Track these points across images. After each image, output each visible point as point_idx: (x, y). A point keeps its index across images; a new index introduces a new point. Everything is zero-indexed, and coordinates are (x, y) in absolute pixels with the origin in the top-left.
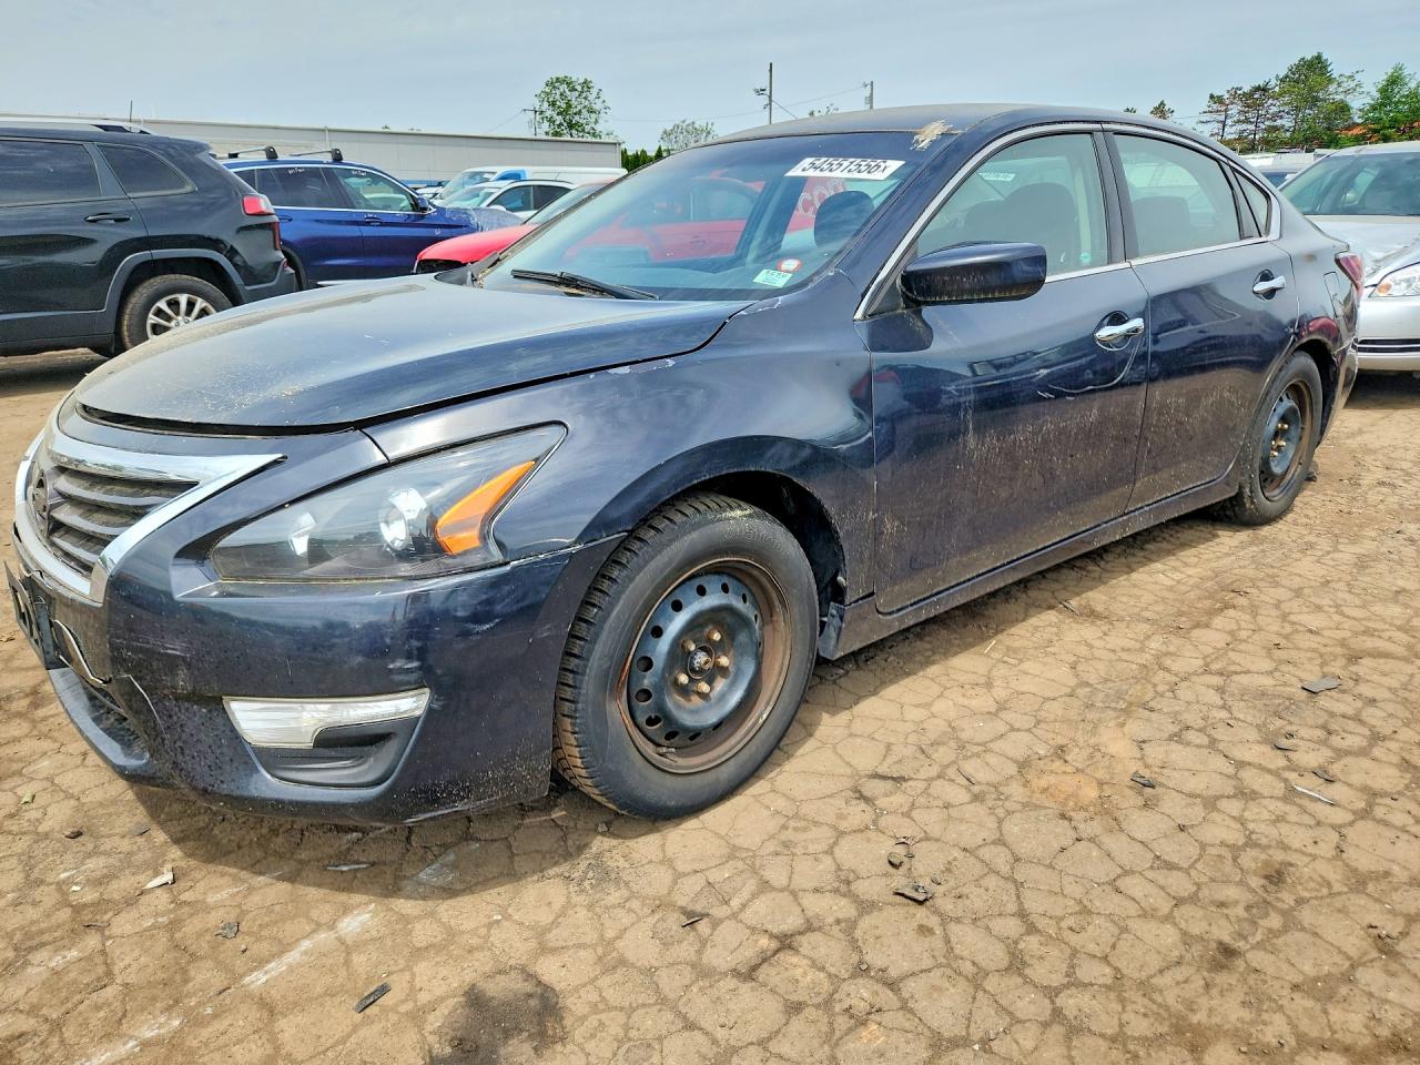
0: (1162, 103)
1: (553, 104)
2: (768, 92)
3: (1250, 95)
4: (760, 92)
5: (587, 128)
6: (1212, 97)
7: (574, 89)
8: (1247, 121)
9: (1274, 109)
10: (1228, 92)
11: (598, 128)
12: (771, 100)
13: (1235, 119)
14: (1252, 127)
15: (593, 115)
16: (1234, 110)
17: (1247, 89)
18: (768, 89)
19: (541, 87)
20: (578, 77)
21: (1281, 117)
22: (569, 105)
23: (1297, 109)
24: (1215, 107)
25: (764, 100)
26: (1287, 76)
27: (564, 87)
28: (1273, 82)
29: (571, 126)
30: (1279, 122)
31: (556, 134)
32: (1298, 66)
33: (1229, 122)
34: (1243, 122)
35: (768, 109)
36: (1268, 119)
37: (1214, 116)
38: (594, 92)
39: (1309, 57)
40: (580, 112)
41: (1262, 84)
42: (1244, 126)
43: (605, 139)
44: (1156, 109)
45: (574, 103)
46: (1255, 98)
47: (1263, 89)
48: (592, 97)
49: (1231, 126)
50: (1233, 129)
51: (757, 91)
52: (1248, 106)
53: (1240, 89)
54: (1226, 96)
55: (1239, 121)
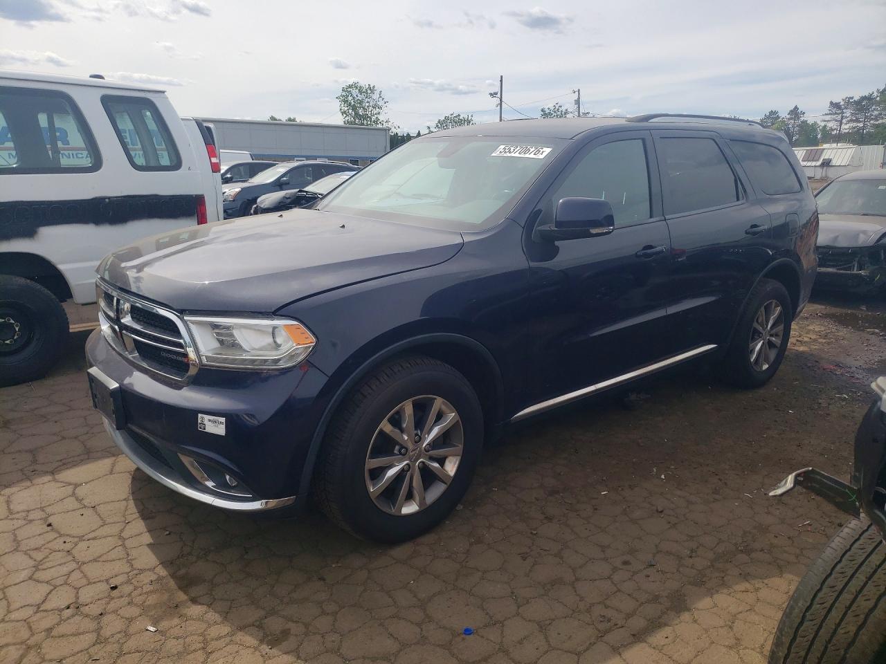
0: (796, 108)
2: (499, 95)
3: (858, 103)
4: (493, 95)
6: (831, 103)
7: (363, 92)
8: (857, 121)
9: (876, 113)
10: (843, 100)
12: (501, 100)
13: (849, 119)
14: (861, 125)
16: (848, 113)
17: (857, 98)
18: (499, 92)
21: (881, 119)
24: (834, 110)
25: (496, 100)
27: (355, 91)
28: (875, 94)
30: (880, 122)
33: (844, 121)
34: (854, 121)
35: (499, 107)
36: (873, 119)
37: (834, 116)
38: (377, 93)
41: (867, 95)
42: (855, 124)
44: (791, 111)
46: (862, 105)
47: (869, 99)
48: (375, 97)
49: (846, 124)
50: (847, 127)
51: (491, 94)
52: (858, 110)
53: (852, 98)
54: (842, 103)
55: (851, 121)
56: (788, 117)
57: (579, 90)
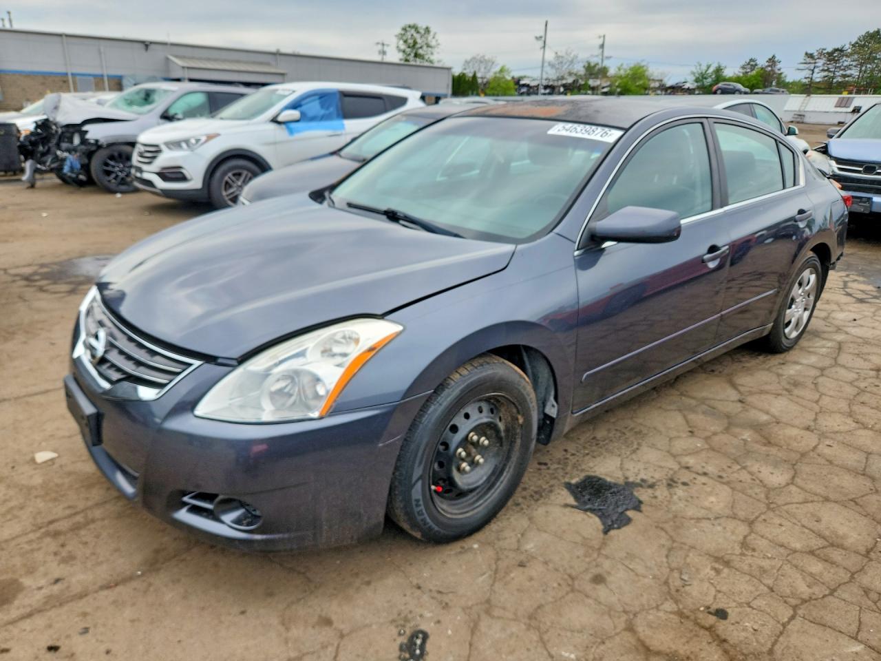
0: (774, 57)
1: (405, 42)
2: (543, 39)
3: (830, 54)
4: (538, 38)
5: (426, 57)
6: (806, 54)
7: (418, 32)
8: (828, 70)
9: (846, 64)
10: (817, 51)
11: (432, 58)
12: (545, 44)
13: (821, 68)
14: (831, 74)
15: (430, 49)
16: (820, 63)
17: (830, 50)
18: (544, 37)
19: (399, 31)
20: (422, 25)
21: (850, 69)
22: (415, 43)
23: (862, 65)
24: (809, 60)
25: (541, 43)
26: (857, 43)
27: (413, 31)
28: (847, 46)
29: (416, 55)
30: (848, 72)
31: (407, 60)
32: (864, 37)
33: (816, 70)
34: (826, 71)
35: (542, 49)
36: (842, 70)
37: (807, 66)
38: (432, 34)
39: (871, 31)
40: (421, 48)
41: (839, 46)
42: (826, 74)
43: (436, 65)
44: (770, 59)
45: (419, 41)
46: (834, 56)
47: (841, 50)
48: (430, 38)
49: (818, 73)
50: (819, 75)
51: (537, 38)
52: (829, 60)
53: (825, 49)
54: (816, 54)
55: (823, 70)
56: (767, 64)
57: (604, 36)
